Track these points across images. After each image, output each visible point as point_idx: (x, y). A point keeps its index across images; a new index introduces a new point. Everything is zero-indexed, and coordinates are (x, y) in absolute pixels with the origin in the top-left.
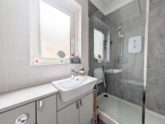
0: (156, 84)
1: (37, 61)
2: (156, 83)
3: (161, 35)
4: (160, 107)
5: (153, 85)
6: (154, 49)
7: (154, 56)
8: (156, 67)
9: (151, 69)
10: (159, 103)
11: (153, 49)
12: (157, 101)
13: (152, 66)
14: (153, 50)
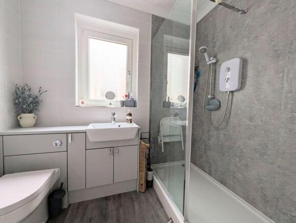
0: (263, 154)
1: (83, 103)
2: (263, 151)
3: (276, 51)
4: (268, 201)
5: (258, 155)
6: (263, 81)
7: (262, 96)
8: (263, 118)
9: (256, 122)
10: (265, 193)
11: (261, 82)
12: (262, 189)
13: (257, 116)
14: (262, 84)
